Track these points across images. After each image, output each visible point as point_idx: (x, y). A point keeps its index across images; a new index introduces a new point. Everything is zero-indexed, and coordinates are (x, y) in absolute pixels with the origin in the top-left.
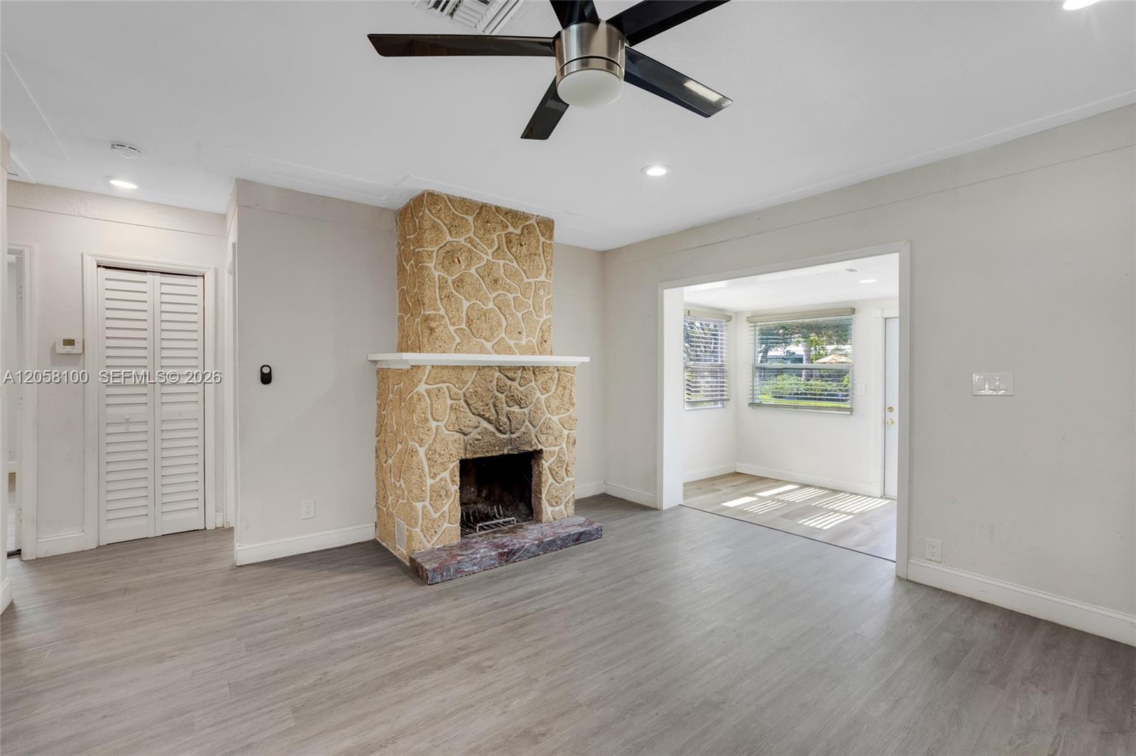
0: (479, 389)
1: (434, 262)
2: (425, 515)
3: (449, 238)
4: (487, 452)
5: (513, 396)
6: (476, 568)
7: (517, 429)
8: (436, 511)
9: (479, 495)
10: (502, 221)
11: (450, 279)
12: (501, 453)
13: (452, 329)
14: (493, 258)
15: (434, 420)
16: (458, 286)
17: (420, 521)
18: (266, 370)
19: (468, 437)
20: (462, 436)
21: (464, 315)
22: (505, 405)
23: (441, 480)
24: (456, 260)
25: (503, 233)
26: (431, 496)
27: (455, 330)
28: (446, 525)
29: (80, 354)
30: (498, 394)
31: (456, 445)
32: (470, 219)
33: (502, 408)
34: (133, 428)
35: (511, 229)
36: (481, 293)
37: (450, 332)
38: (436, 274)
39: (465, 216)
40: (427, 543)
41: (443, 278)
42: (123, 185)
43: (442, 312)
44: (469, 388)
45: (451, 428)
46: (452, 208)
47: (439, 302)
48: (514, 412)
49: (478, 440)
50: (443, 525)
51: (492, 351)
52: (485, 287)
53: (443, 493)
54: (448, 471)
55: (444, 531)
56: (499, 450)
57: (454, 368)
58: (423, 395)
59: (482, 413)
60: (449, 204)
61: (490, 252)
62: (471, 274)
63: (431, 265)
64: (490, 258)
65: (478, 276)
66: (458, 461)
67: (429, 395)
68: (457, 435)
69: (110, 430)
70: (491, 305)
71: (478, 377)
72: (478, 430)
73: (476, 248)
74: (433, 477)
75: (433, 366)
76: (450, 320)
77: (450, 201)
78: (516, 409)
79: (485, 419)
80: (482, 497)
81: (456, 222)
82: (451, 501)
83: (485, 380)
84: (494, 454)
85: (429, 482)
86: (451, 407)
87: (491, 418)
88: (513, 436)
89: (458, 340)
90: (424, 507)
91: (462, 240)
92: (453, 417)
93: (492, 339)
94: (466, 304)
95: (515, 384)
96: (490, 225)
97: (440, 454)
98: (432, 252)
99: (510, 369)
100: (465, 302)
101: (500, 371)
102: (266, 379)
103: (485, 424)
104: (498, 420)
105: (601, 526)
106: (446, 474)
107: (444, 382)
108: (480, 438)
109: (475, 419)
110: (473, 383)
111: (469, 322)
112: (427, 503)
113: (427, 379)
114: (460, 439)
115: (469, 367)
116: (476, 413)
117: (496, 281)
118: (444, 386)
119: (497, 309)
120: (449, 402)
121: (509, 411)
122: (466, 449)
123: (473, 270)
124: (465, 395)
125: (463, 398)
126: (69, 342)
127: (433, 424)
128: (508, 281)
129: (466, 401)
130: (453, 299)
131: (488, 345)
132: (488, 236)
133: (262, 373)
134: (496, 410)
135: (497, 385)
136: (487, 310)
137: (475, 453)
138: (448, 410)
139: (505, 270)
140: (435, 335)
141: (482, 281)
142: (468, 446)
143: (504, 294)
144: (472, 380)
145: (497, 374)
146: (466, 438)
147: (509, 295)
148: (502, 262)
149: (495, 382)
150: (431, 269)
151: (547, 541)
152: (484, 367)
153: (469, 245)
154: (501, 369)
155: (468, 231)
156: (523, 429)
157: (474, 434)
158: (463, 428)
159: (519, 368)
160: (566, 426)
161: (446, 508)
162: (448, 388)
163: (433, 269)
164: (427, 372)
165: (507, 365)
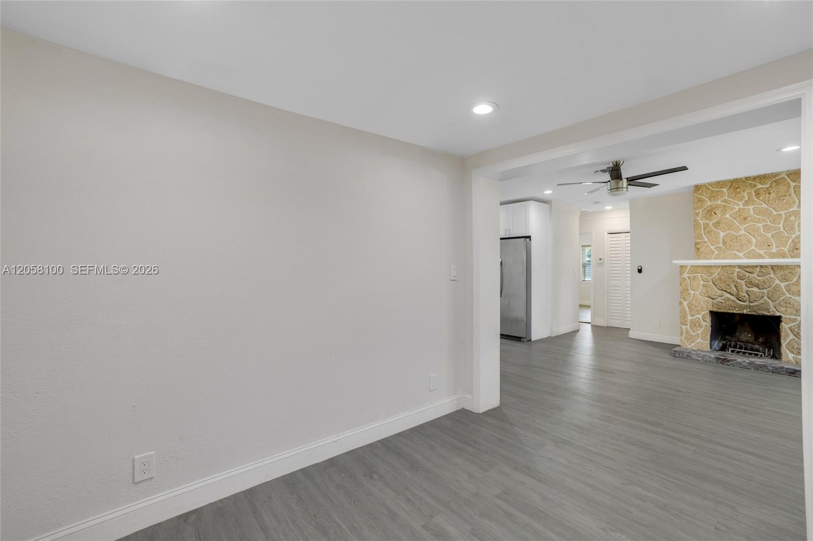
0: (723, 277)
1: (700, 217)
2: (687, 332)
3: (710, 203)
4: (729, 310)
5: (751, 282)
6: (700, 359)
7: (755, 301)
8: (693, 331)
9: (756, 339)
10: (751, 184)
11: (711, 224)
12: (741, 312)
13: (712, 247)
14: (744, 206)
15: (693, 290)
16: (716, 226)
17: (684, 334)
18: (640, 268)
19: (715, 300)
20: (710, 300)
21: (721, 240)
22: (744, 286)
23: (696, 318)
24: (713, 213)
25: (752, 190)
26: (691, 324)
27: (714, 248)
28: (699, 340)
30: (738, 280)
31: (706, 303)
32: (725, 190)
33: (742, 288)
34: (618, 288)
35: (759, 186)
36: (733, 227)
37: (711, 249)
38: (702, 222)
39: (721, 190)
40: (688, 346)
41: (706, 223)
42: (608, 208)
43: (706, 239)
44: (715, 276)
45: (703, 295)
46: (711, 188)
47: (704, 235)
48: (753, 291)
49: (722, 303)
50: (697, 339)
51: (743, 257)
52: (737, 224)
53: (697, 324)
54: (701, 315)
55: (698, 342)
56: (739, 310)
57: (704, 266)
58: (686, 279)
59: (724, 289)
60: (709, 187)
61: (741, 203)
62: (726, 218)
63: (699, 219)
64: (741, 207)
65: (731, 218)
66: (708, 311)
67: (689, 279)
68: (708, 299)
69: (611, 288)
70: (742, 232)
71: (722, 271)
72: (723, 298)
73: (729, 204)
74: (692, 316)
75: (691, 266)
76: (711, 243)
77: (709, 185)
78: (755, 289)
79: (728, 293)
80: (759, 342)
81: (714, 195)
82: (703, 329)
83: (728, 273)
84: (735, 312)
85: (689, 318)
86: (703, 285)
87: (732, 292)
88: (751, 304)
89: (717, 252)
90: (686, 328)
91: (719, 202)
92: (704, 290)
93: (742, 251)
94: (722, 234)
95: (755, 275)
96: (739, 189)
97: (695, 306)
98: (699, 212)
99: (747, 267)
100: (721, 233)
101: (739, 268)
102: (640, 271)
103: (729, 296)
104: (738, 294)
106: (700, 316)
107: (699, 273)
108: (723, 302)
109: (720, 292)
110: (718, 274)
111: (724, 243)
112: (688, 327)
113: (688, 271)
114: (709, 301)
115: (714, 266)
116: (721, 288)
117: (745, 219)
118: (699, 275)
119: (747, 234)
120: (702, 283)
121: (749, 290)
122: (713, 306)
123: (727, 216)
124: (712, 280)
125: (711, 281)
126: (600, 259)
127: (692, 292)
128: (757, 216)
129: (713, 283)
130: (713, 233)
131: (741, 254)
132: (738, 195)
133: (638, 269)
134: (737, 289)
135: (737, 275)
136: (738, 236)
137: (719, 309)
138: (701, 287)
139: (754, 211)
140: (700, 251)
141: (734, 220)
142: (714, 305)
143: (754, 225)
144: (718, 272)
145: (737, 270)
146: (713, 301)
147: (759, 224)
148: (751, 207)
149: (736, 274)
150: (698, 220)
151: (758, 364)
152: (726, 266)
153: (724, 204)
154: (739, 267)
155: (722, 197)
156: (761, 301)
157: (719, 299)
158: (710, 295)
159: (757, 266)
161: (700, 332)
162: (701, 276)
163: (700, 221)
164: (688, 268)
165: (746, 265)
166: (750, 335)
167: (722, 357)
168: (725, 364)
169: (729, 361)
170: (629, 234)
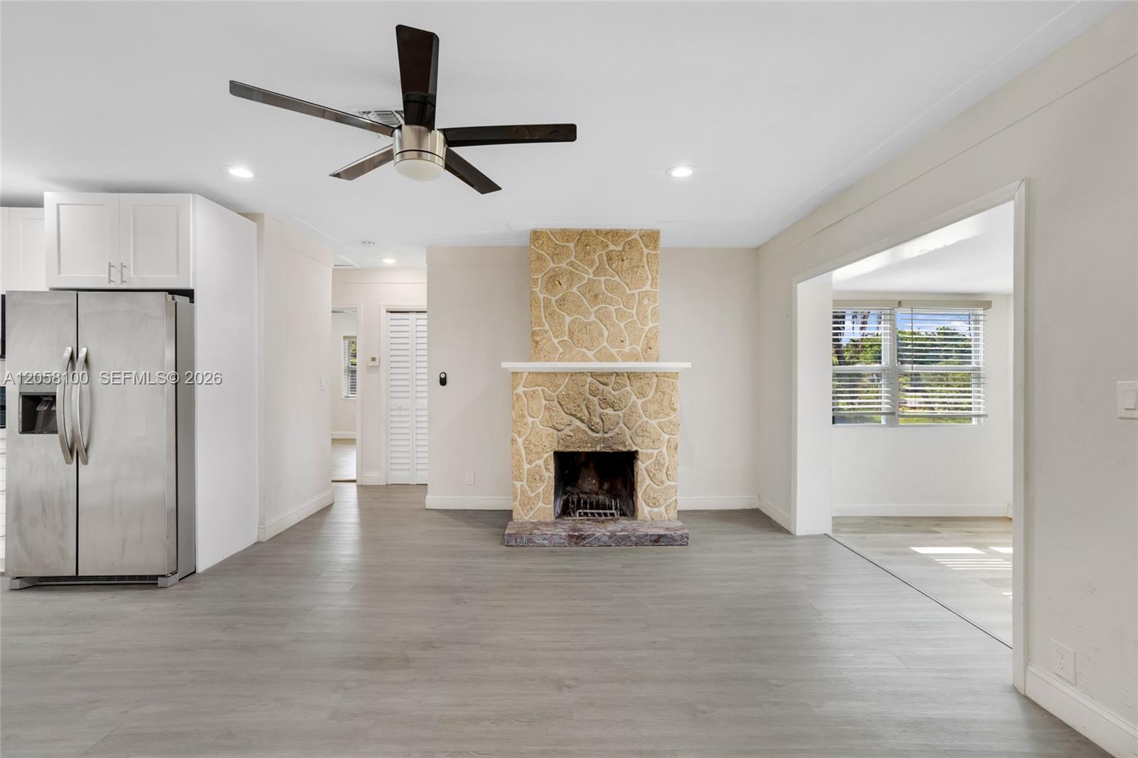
0: (571, 393)
1: (539, 287)
2: (523, 493)
3: (552, 265)
4: (579, 447)
5: (605, 399)
6: (546, 542)
7: (610, 430)
8: (532, 491)
9: (601, 487)
10: (602, 241)
11: (553, 299)
12: (594, 450)
13: (555, 341)
14: (594, 276)
15: (531, 416)
16: (560, 305)
17: (519, 497)
18: (443, 376)
19: (561, 432)
20: (555, 432)
21: (566, 329)
22: (598, 407)
23: (536, 466)
24: (557, 283)
25: (604, 252)
26: (528, 478)
27: (558, 342)
28: (540, 504)
29: (377, 366)
30: (591, 397)
31: (550, 439)
32: (571, 245)
33: (595, 410)
34: (403, 413)
35: (612, 247)
36: (582, 309)
37: (554, 344)
38: (541, 296)
39: (567, 244)
40: (525, 516)
41: (548, 299)
43: (547, 327)
44: (561, 391)
45: (545, 424)
46: (554, 239)
47: (544, 320)
48: (607, 414)
49: (570, 436)
50: (537, 504)
51: (594, 359)
52: (586, 303)
53: (538, 477)
54: (543, 460)
55: (539, 509)
56: (591, 447)
57: (547, 374)
58: (521, 396)
59: (574, 413)
60: (552, 237)
61: (591, 271)
62: (573, 293)
63: (537, 290)
64: (591, 276)
65: (579, 293)
66: (552, 452)
67: (526, 396)
68: (551, 430)
69: (393, 413)
70: (592, 318)
71: (571, 382)
72: (571, 427)
73: (576, 269)
74: (530, 462)
75: (529, 373)
76: (553, 334)
77: (552, 234)
78: (609, 411)
79: (578, 418)
80: (604, 490)
81: (558, 251)
82: (545, 485)
83: (577, 384)
84: (586, 450)
85: (526, 466)
86: (545, 406)
87: (583, 418)
88: (606, 435)
89: (561, 350)
90: (522, 485)
91: (564, 265)
92: (547, 415)
93: (593, 348)
94: (568, 319)
95: (609, 388)
96: (588, 247)
97: (534, 445)
98: (537, 279)
99: (602, 375)
100: (567, 317)
101: (592, 376)
102: (443, 382)
103: (578, 423)
104: (590, 420)
105: (687, 534)
106: (541, 462)
107: (539, 386)
108: (572, 434)
109: (567, 418)
110: (565, 387)
111: (571, 334)
112: (524, 483)
113: (524, 383)
114: (553, 433)
115: (560, 373)
116: (569, 412)
117: (596, 296)
118: (539, 389)
119: (598, 321)
120: (544, 402)
121: (603, 413)
122: (559, 443)
123: (574, 290)
124: (558, 397)
125: (556, 399)
126: (374, 359)
127: (530, 420)
128: (610, 295)
129: (559, 402)
130: (556, 316)
131: (590, 354)
132: (588, 257)
133: (441, 378)
134: (588, 411)
135: (590, 389)
136: (588, 323)
137: (567, 447)
138: (543, 409)
139: (606, 286)
140: (539, 347)
141: (583, 298)
142: (561, 441)
143: (606, 307)
144: (564, 384)
145: (589, 379)
146: (559, 433)
147: (611, 307)
148: (603, 279)
149: (587, 386)
150: (536, 293)
152: (576, 373)
153: (571, 268)
154: (593, 374)
155: (569, 257)
156: (616, 430)
157: (567, 431)
158: (556, 425)
159: (612, 374)
160: (665, 430)
161: (541, 490)
162: (542, 390)
163: (538, 293)
164: (525, 377)
165: (599, 371)
166: (594, 481)
167: (576, 534)
168: (581, 544)
169: (584, 539)
170: (424, 316)
